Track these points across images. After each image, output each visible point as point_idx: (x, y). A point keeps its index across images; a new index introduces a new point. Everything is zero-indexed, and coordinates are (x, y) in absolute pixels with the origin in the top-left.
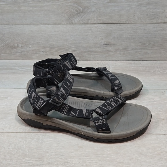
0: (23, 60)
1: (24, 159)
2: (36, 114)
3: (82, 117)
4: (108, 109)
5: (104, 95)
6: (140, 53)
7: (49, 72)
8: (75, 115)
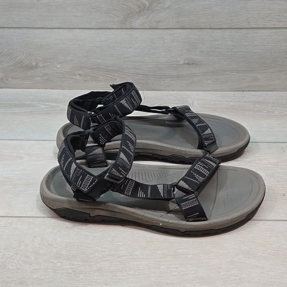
0: (46, 89)
1: (59, 262)
2: (78, 200)
3: (158, 197)
4: (199, 182)
5: (186, 154)
6: (244, 79)
7: (96, 116)
8: (147, 196)
